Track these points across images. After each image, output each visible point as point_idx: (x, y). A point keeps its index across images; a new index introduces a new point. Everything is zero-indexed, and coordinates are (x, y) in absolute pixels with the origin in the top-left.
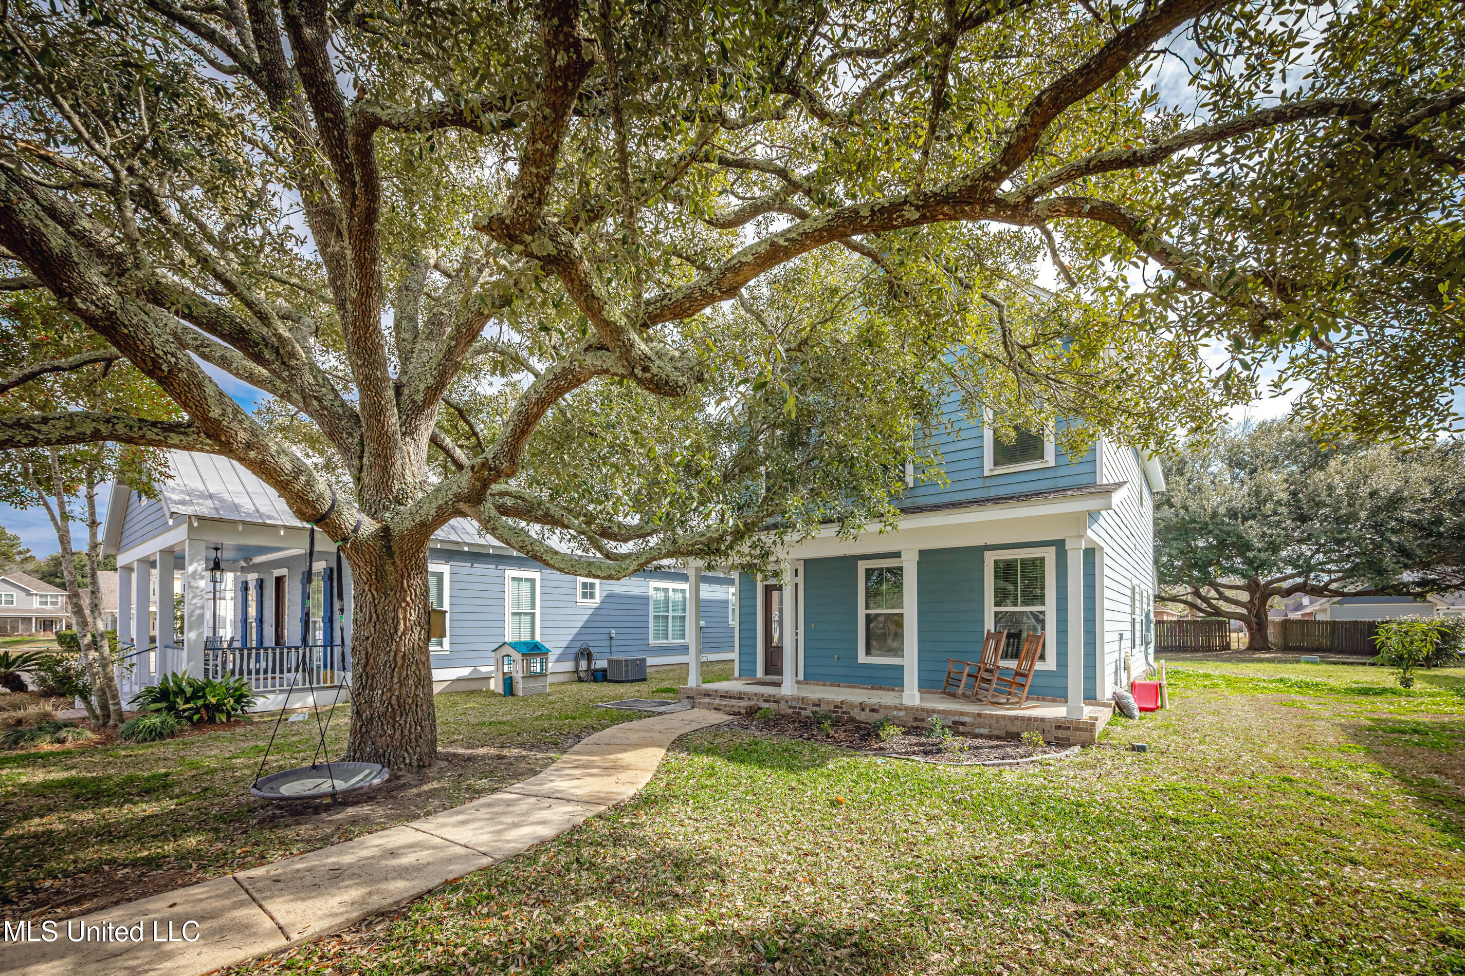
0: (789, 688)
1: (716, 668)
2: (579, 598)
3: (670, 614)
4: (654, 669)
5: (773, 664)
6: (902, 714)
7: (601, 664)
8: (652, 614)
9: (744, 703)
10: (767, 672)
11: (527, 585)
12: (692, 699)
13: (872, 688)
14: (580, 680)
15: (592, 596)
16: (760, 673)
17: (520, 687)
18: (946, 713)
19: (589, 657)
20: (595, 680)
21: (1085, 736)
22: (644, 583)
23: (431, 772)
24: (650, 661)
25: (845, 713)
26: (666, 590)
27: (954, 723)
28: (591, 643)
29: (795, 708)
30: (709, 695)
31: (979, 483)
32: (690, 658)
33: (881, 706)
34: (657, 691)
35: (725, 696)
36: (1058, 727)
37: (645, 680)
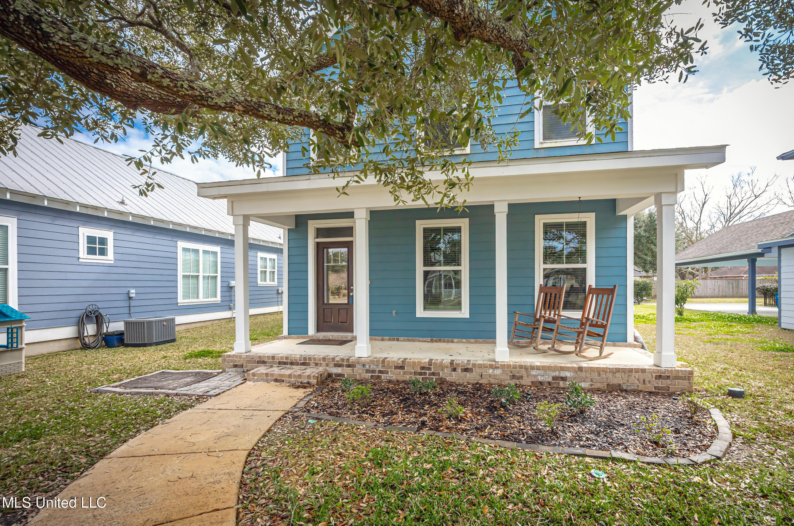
0: (364, 349)
2: (83, 253)
3: (201, 274)
4: (183, 327)
5: (326, 321)
6: (498, 372)
7: (117, 326)
8: (180, 273)
9: (311, 371)
10: (320, 327)
12: (242, 368)
13: (432, 341)
14: (86, 346)
15: (102, 252)
16: (311, 330)
19: (99, 320)
20: (108, 346)
21: (683, 384)
22: (172, 243)
24: (180, 319)
25: (433, 374)
26: (196, 251)
27: (554, 378)
28: (100, 305)
29: (373, 371)
30: (264, 362)
31: (531, 154)
33: (474, 365)
34: (191, 356)
35: (282, 362)
37: (174, 340)
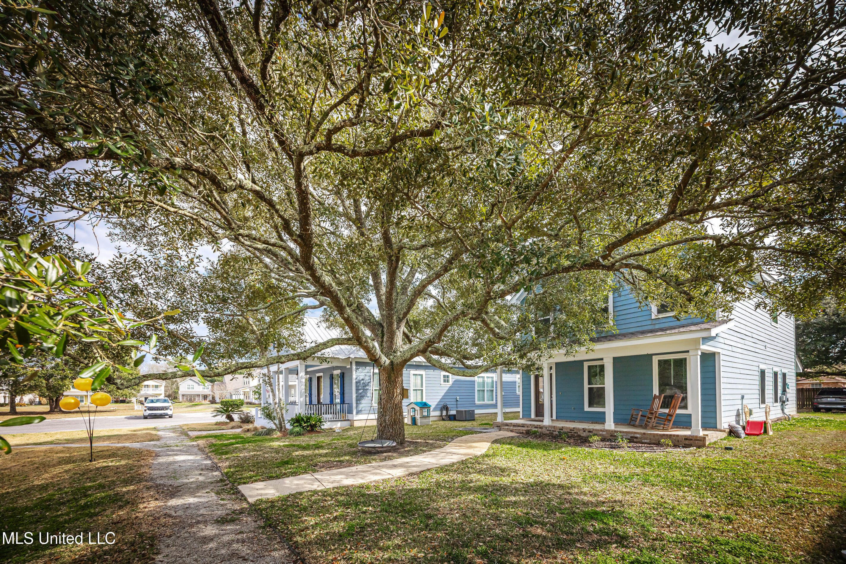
0: (547, 421)
1: (510, 415)
2: (442, 382)
3: (485, 389)
4: (479, 415)
5: (540, 412)
6: (603, 432)
7: (453, 412)
8: (476, 389)
9: (525, 429)
10: (537, 415)
11: (419, 377)
12: (499, 427)
13: (592, 423)
14: (443, 420)
15: (448, 381)
16: (533, 416)
17: (419, 422)
18: (626, 432)
19: (447, 409)
20: (450, 420)
21: (700, 443)
23: (405, 445)
24: (477, 412)
25: (575, 432)
26: (483, 377)
27: (630, 437)
28: (447, 403)
29: (550, 430)
30: (508, 425)
31: (649, 322)
32: (498, 410)
33: (594, 430)
34: (481, 424)
35: (515, 425)
36: (686, 439)
37: (475, 420)
